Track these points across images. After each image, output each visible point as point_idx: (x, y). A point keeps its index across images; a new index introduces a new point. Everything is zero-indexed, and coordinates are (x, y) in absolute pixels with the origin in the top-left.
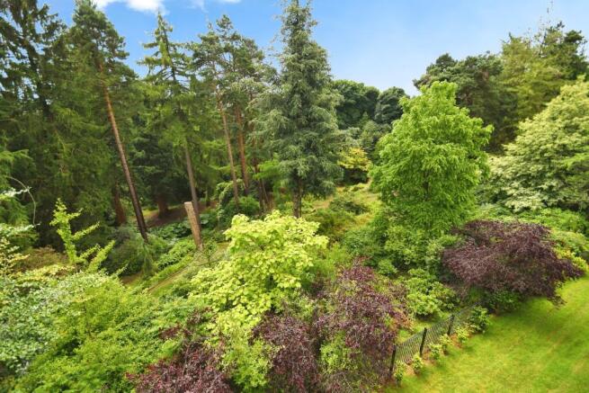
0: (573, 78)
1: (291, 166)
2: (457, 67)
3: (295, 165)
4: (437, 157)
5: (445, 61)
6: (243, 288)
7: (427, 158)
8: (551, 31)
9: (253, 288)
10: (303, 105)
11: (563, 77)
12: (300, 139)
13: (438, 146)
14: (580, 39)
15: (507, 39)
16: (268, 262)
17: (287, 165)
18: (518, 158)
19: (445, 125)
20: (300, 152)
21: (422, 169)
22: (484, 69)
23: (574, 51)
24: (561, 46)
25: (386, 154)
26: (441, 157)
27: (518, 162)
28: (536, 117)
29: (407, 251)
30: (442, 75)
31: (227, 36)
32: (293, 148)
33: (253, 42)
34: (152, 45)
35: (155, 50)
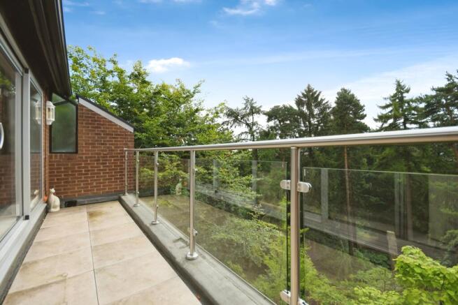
34: (387, 106)
35: (390, 109)
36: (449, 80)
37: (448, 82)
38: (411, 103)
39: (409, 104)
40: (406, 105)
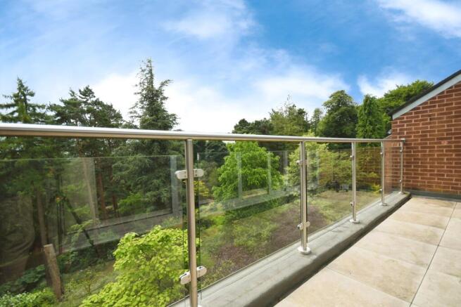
0: (306, 131)
1: (155, 196)
2: (250, 126)
3: (159, 194)
4: (255, 177)
5: (243, 122)
6: (140, 296)
7: (249, 177)
8: (290, 108)
9: (148, 293)
10: (161, 149)
11: (302, 131)
12: (161, 174)
13: (254, 170)
14: (304, 112)
15: (271, 112)
16: (164, 263)
17: (151, 195)
18: (293, 174)
19: (254, 158)
20: (161, 184)
21: (249, 184)
22: (265, 127)
23: (303, 118)
24: (297, 116)
25: (223, 179)
26: (258, 176)
27: (294, 177)
28: (296, 151)
29: (250, 243)
30: (243, 130)
31: (89, 101)
32: (156, 182)
33: (111, 106)
34: (8, 106)
35: (12, 110)
36: (72, 96)
37: (71, 97)
38: (37, 108)
39: (35, 110)
40: (31, 109)
